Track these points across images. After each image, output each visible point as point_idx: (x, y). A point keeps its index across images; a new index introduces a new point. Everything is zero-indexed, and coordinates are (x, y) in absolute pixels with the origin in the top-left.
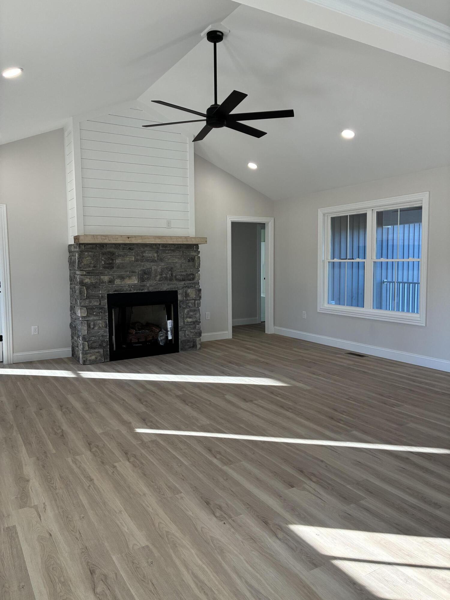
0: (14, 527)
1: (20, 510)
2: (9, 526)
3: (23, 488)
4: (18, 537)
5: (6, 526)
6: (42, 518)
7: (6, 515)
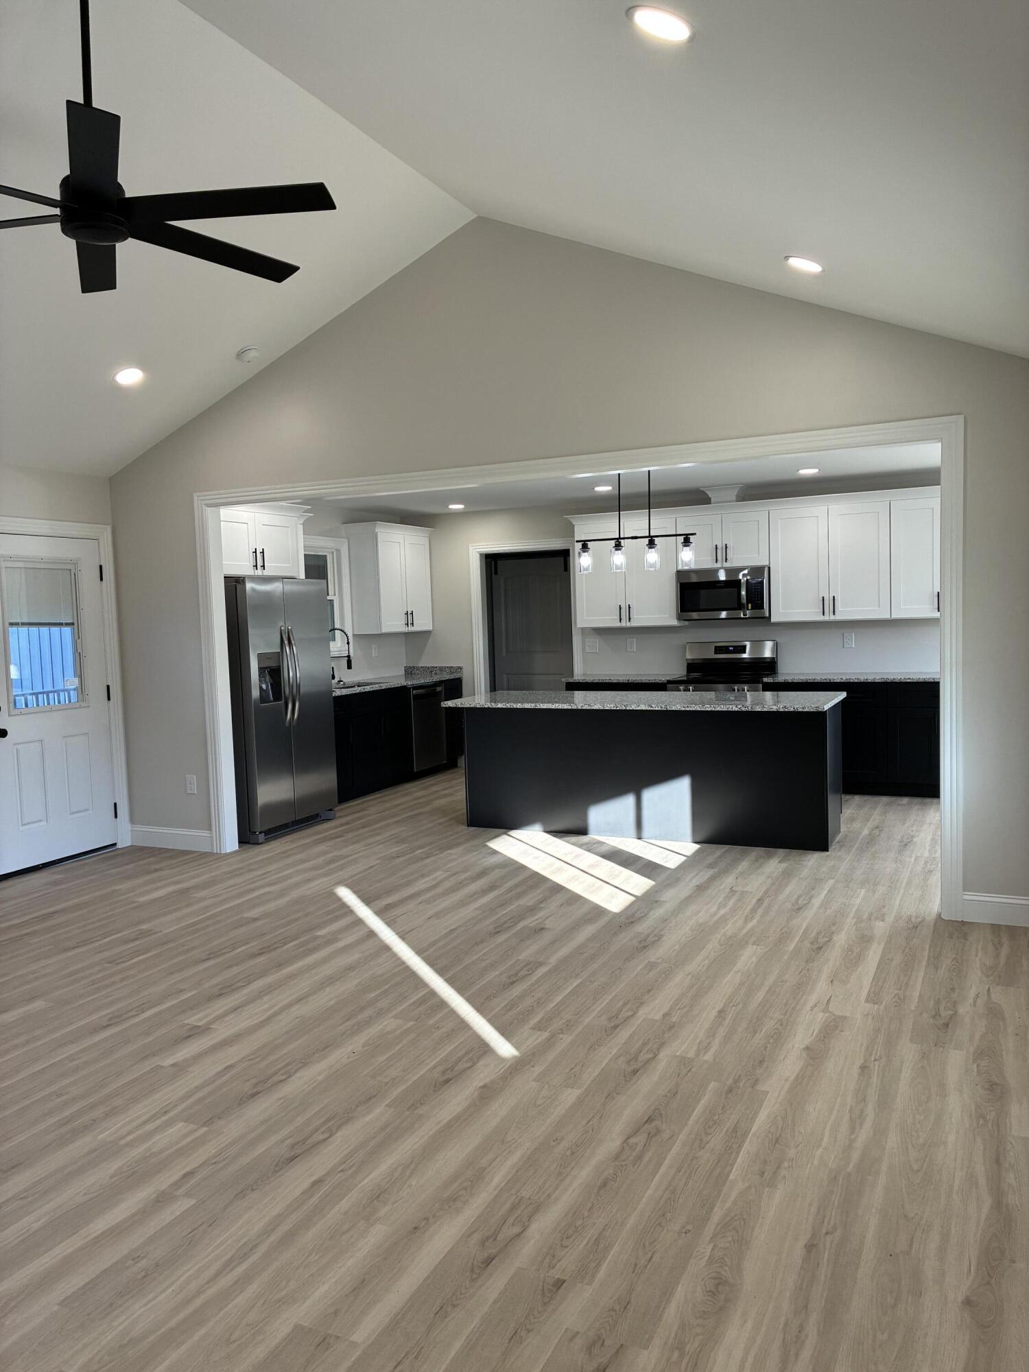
0: (867, 1001)
1: (848, 1014)
2: (873, 1005)
3: (823, 1040)
4: (869, 992)
5: (876, 1006)
6: (828, 997)
7: (870, 1017)
